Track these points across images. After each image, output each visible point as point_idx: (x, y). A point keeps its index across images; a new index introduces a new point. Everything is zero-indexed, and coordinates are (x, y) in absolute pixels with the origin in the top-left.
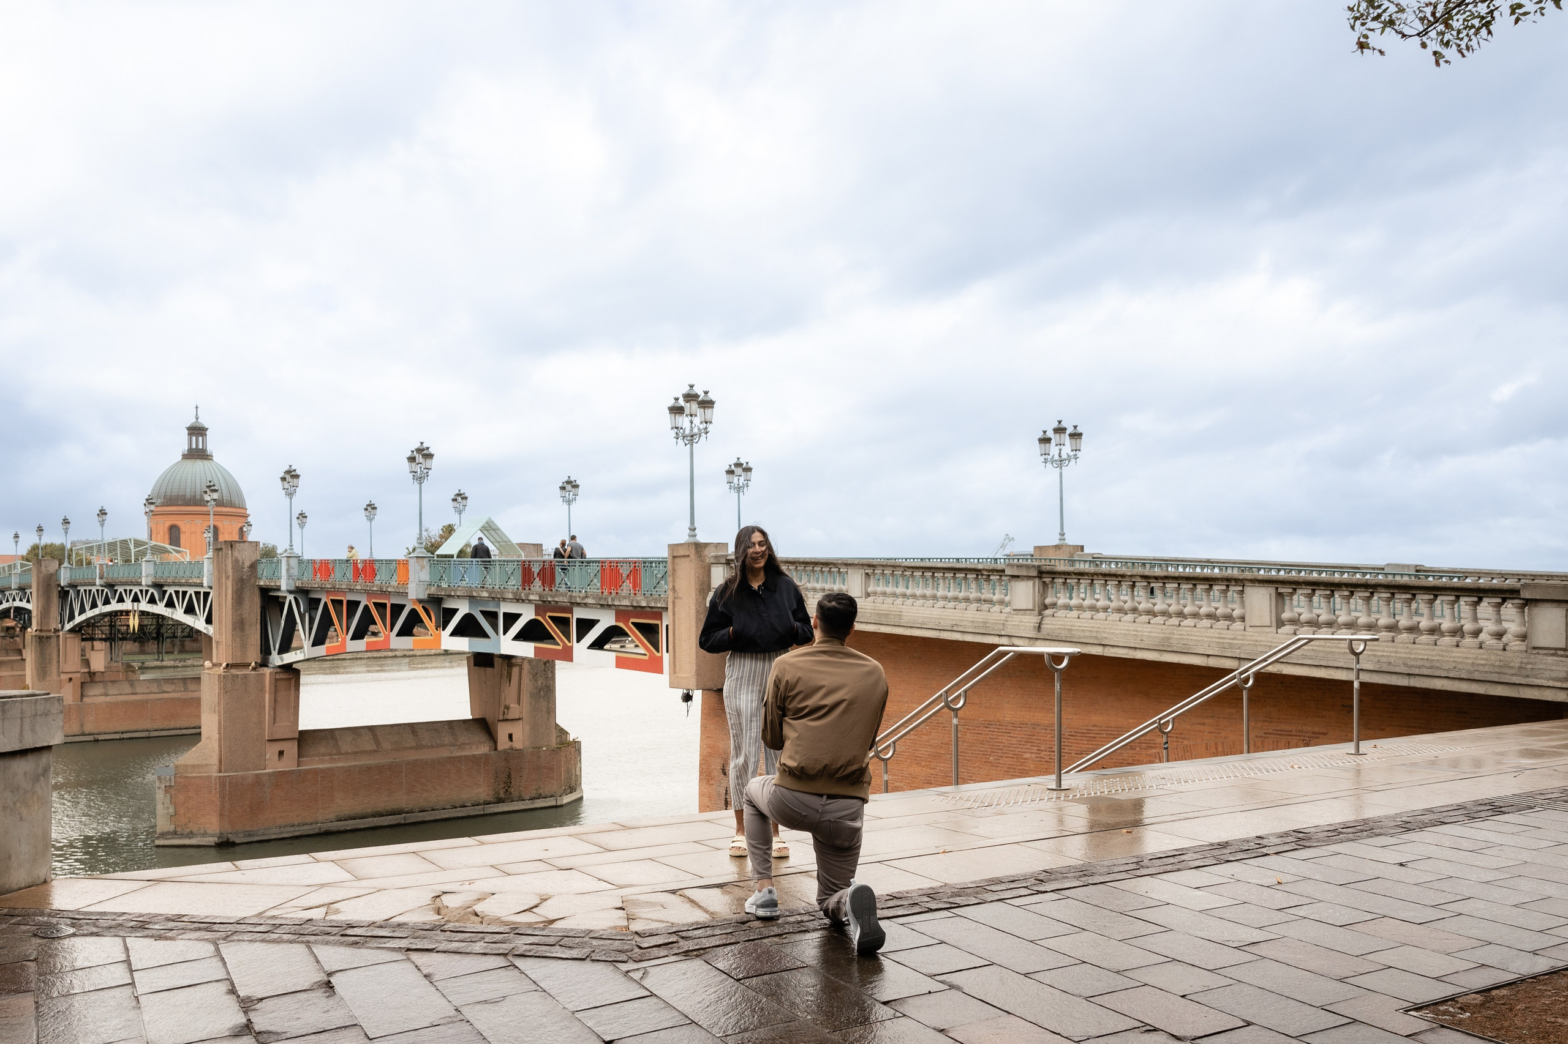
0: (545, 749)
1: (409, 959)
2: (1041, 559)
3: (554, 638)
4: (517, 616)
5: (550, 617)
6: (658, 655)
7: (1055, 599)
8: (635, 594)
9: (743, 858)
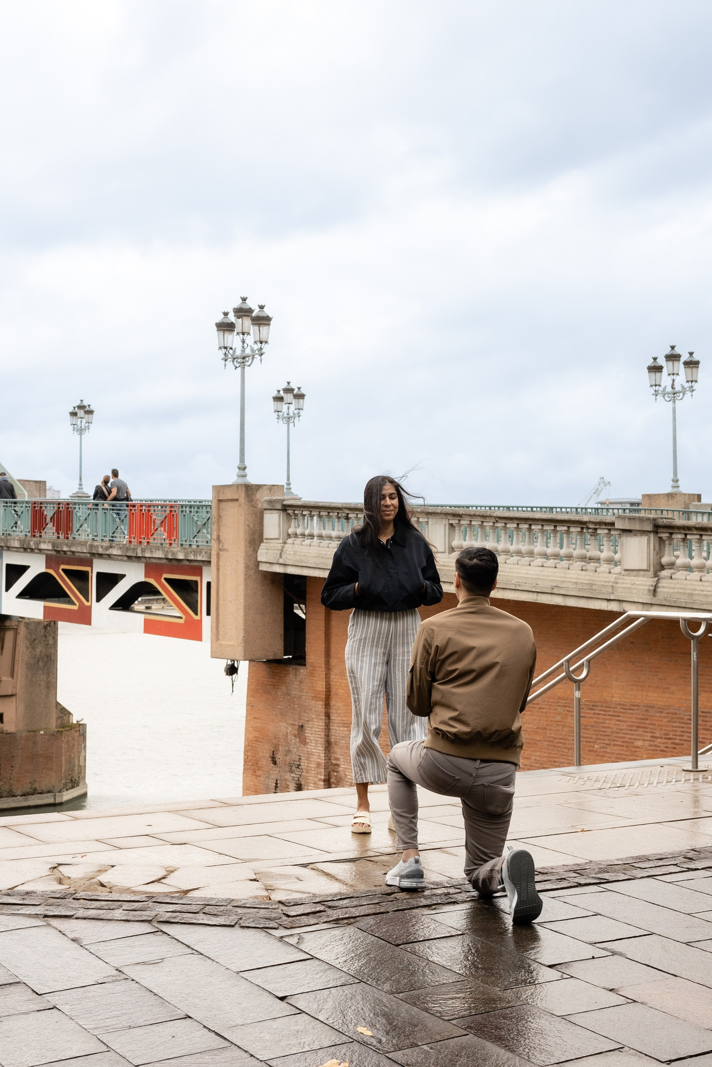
0: (42, 732)
1: (49, 925)
2: (651, 510)
3: (68, 596)
4: (22, 569)
5: (64, 570)
6: (197, 618)
7: (674, 558)
8: (171, 544)
9: (367, 835)
